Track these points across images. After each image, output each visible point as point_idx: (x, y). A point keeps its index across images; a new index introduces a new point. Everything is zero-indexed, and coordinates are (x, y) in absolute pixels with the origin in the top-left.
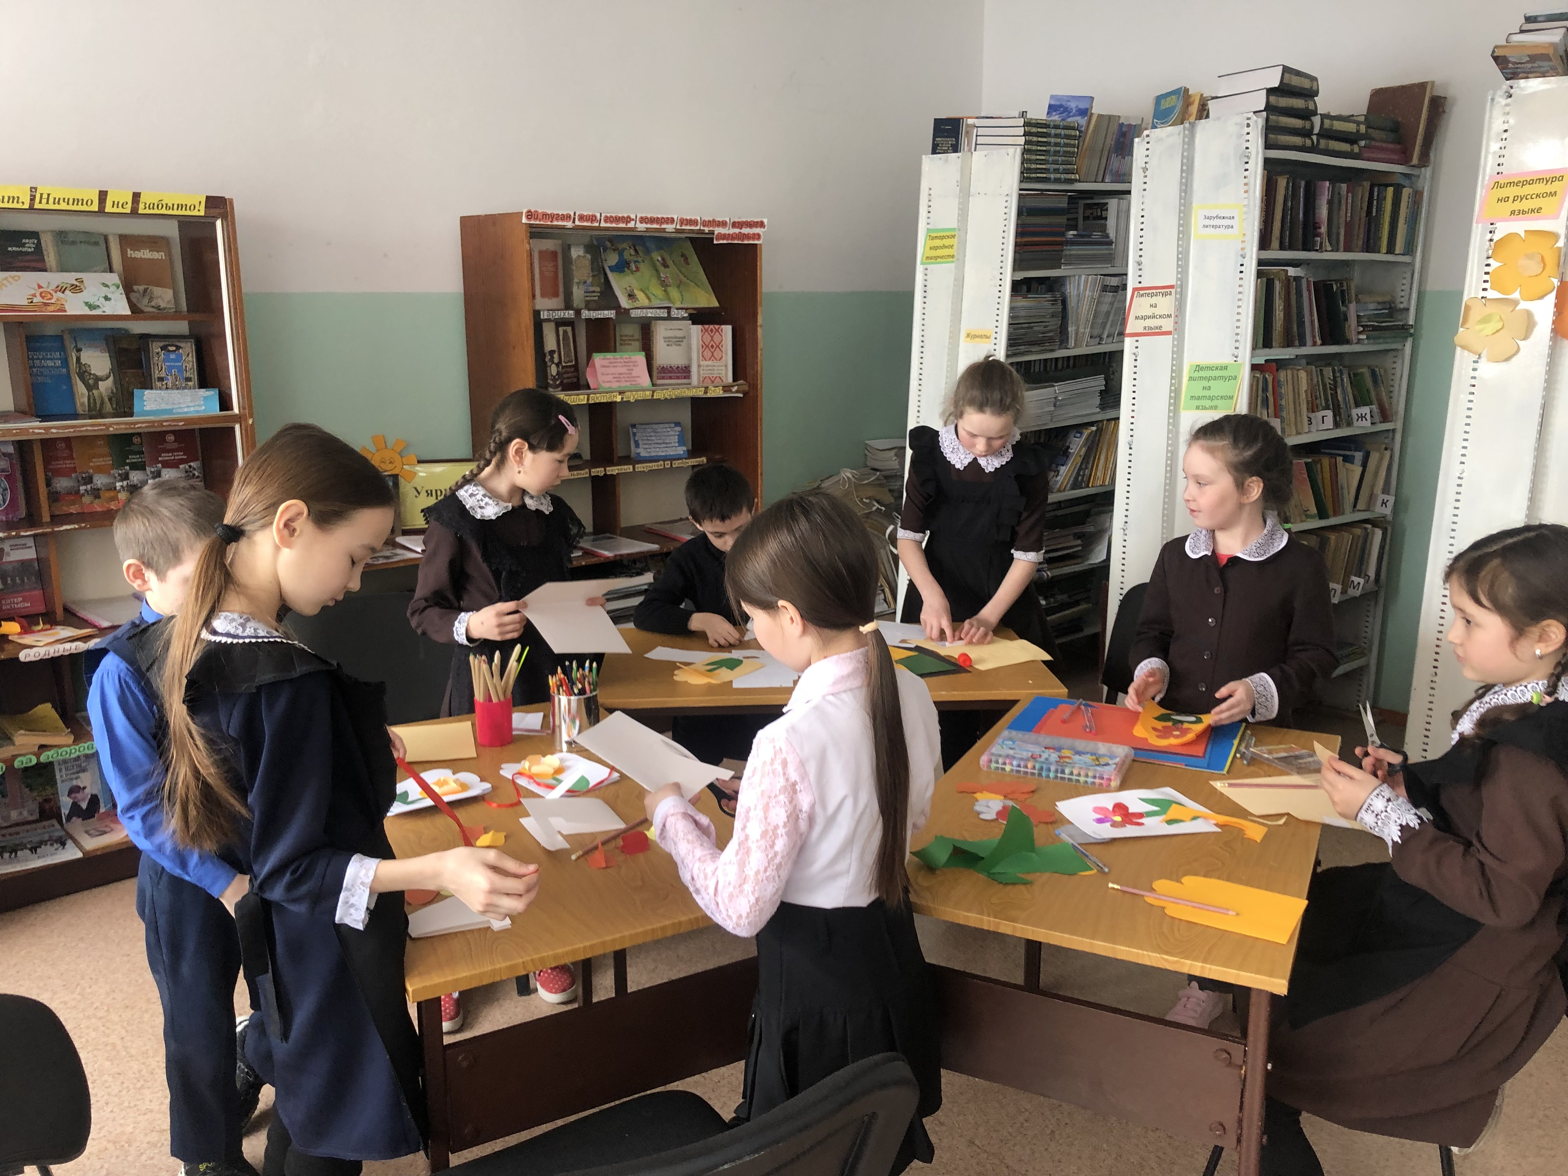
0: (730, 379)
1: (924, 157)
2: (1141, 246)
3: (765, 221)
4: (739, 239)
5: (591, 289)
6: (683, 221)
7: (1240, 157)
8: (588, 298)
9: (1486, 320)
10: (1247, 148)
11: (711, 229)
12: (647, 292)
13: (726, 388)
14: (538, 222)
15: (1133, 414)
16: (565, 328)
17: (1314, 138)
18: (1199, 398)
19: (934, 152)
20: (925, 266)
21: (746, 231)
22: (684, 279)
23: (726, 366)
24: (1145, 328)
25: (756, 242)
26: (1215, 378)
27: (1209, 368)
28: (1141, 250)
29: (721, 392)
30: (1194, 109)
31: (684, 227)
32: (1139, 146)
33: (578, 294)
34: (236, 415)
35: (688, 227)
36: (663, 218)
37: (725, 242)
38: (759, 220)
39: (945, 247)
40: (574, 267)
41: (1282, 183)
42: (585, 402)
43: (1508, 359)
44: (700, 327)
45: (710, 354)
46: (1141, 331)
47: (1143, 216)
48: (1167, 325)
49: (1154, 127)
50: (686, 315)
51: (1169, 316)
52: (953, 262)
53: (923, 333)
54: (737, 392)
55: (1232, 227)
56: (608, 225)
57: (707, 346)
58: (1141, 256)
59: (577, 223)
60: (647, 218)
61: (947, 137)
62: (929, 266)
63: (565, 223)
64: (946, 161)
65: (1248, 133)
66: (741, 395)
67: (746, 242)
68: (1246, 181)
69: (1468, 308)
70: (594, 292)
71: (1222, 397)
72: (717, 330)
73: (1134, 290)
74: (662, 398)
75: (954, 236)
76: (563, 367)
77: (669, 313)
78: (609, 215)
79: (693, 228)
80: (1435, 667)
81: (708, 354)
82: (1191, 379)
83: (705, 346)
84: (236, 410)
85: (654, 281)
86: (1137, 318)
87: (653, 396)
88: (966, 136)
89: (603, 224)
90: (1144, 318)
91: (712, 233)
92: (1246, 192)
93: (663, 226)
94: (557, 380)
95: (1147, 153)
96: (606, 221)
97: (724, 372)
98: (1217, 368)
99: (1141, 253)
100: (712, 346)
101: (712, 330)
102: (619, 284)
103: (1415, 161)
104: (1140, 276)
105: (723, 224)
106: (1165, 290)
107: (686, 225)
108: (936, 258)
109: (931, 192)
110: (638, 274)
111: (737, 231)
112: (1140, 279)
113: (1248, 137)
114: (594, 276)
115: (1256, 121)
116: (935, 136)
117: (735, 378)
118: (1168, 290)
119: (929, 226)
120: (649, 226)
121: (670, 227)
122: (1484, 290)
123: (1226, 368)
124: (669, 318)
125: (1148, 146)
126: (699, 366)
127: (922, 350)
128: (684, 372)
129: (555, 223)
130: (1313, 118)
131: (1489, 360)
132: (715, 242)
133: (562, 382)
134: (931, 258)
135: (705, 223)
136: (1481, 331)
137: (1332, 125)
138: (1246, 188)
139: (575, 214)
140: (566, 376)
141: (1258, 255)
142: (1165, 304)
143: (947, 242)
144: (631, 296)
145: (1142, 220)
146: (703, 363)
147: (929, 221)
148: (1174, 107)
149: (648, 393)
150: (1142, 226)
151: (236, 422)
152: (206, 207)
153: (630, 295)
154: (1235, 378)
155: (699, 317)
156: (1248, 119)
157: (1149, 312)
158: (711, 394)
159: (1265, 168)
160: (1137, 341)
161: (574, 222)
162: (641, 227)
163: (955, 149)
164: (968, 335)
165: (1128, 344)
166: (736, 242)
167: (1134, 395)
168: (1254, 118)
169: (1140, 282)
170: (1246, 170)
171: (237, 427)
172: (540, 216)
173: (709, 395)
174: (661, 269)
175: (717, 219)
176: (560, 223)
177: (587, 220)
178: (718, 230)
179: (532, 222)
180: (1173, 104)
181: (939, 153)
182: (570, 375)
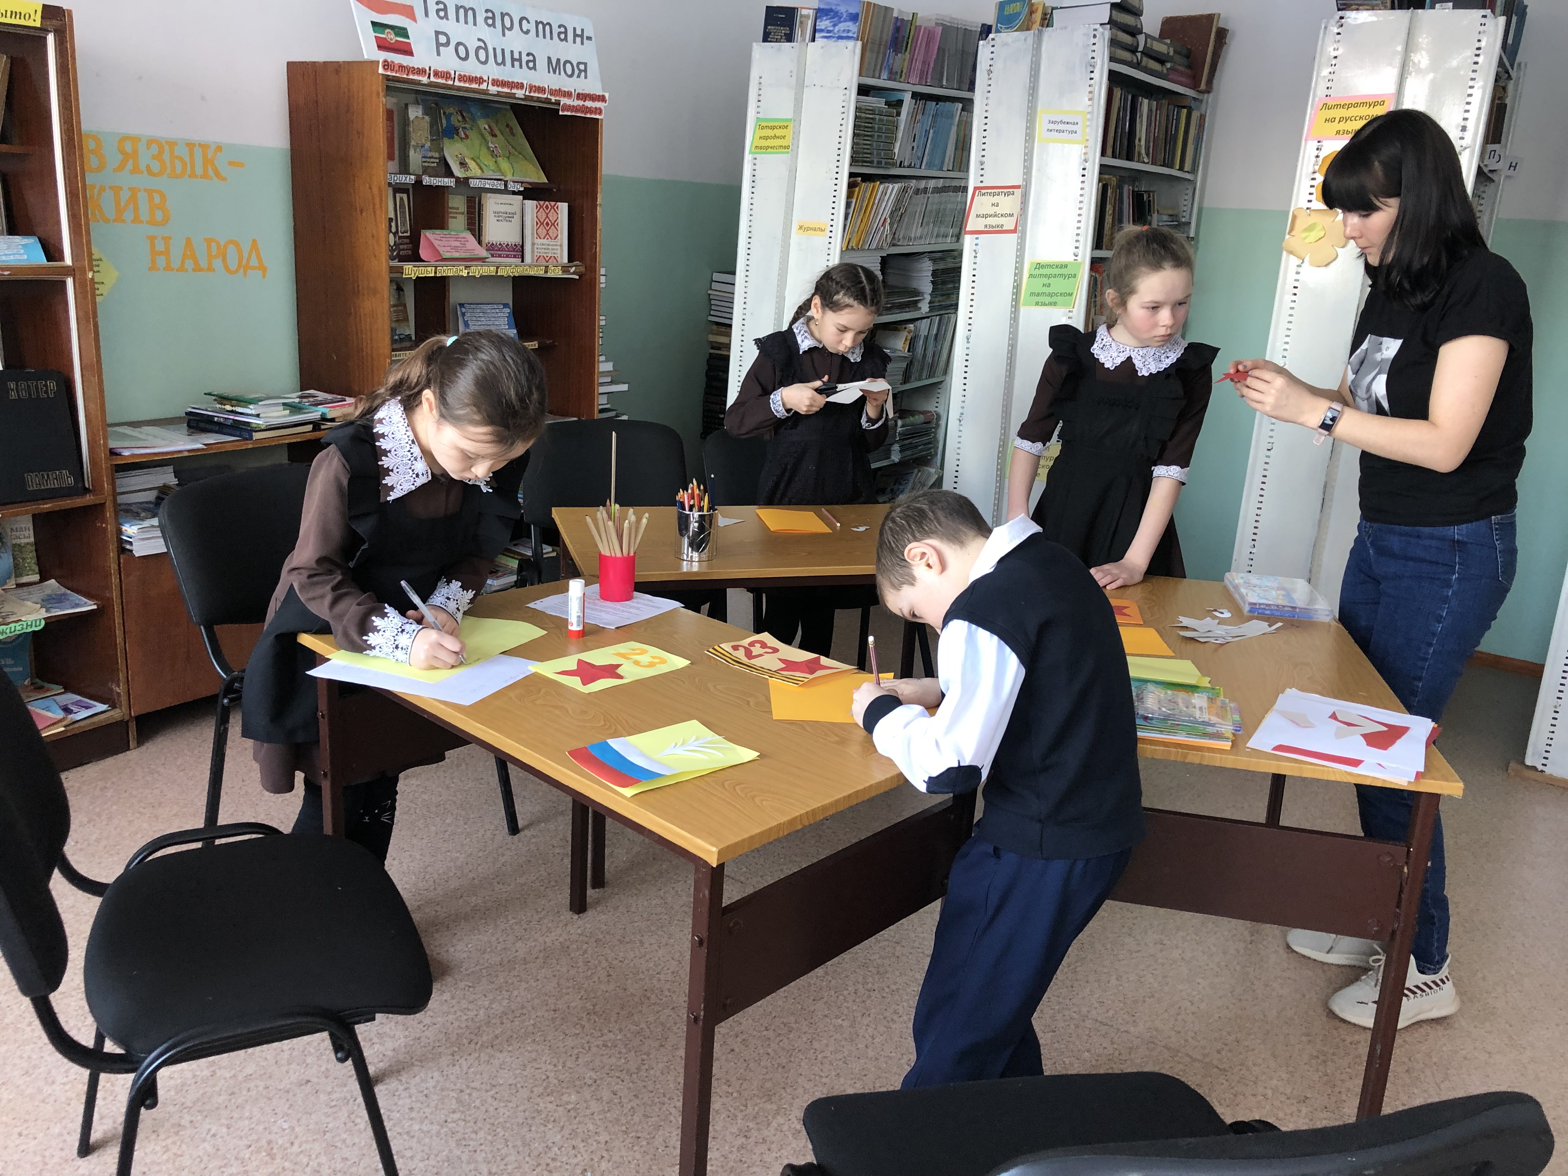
0: (566, 260)
1: (754, 44)
2: (984, 147)
3: (607, 95)
4: (582, 112)
5: (430, 154)
6: (532, 88)
7: (1086, 67)
8: (426, 164)
9: (1310, 228)
10: (1093, 58)
11: (557, 98)
12: (478, 161)
13: (565, 269)
14: (394, 74)
15: (971, 309)
16: (401, 195)
17: (1139, 55)
18: (1038, 295)
19: (766, 39)
20: (755, 156)
21: (589, 104)
22: (512, 150)
23: (561, 246)
24: (986, 226)
25: (597, 117)
26: (1055, 276)
27: (1050, 266)
28: (984, 150)
29: (560, 273)
30: (1038, 16)
31: (532, 94)
32: (984, 49)
33: (415, 158)
34: (68, 267)
35: (536, 95)
36: (513, 82)
37: (569, 113)
38: (601, 94)
39: (775, 137)
40: (411, 129)
41: (1117, 92)
42: (433, 275)
43: (1327, 265)
44: (535, 202)
45: (545, 232)
46: (983, 229)
47: (986, 118)
48: (1009, 224)
49: (998, 31)
50: (522, 189)
51: (1011, 215)
52: (788, 153)
53: (750, 224)
54: (573, 273)
55: (1076, 132)
56: (462, 84)
57: (542, 224)
58: (983, 156)
59: (432, 79)
60: (498, 81)
61: (778, 25)
62: (757, 156)
63: (420, 78)
64: (779, 50)
65: (1094, 44)
66: (577, 277)
67: (588, 116)
68: (1091, 89)
69: (1294, 217)
70: (432, 157)
71: (1061, 294)
72: (553, 207)
73: (976, 188)
74: (505, 274)
75: (786, 127)
76: (400, 238)
77: (506, 186)
78: (462, 74)
79: (540, 95)
80: (1253, 540)
81: (542, 231)
82: (1031, 276)
83: (539, 223)
84: (68, 261)
85: (484, 151)
86: (978, 216)
87: (497, 272)
88: (800, 26)
89: (457, 83)
90: (986, 216)
91: (558, 103)
92: (1090, 100)
93: (514, 91)
94: (394, 251)
95: (992, 56)
96: (459, 80)
97: (559, 252)
98: (1057, 267)
99: (983, 153)
100: (547, 224)
101: (547, 207)
102: (453, 151)
103: (1203, 86)
104: (982, 175)
105: (568, 94)
106: (1008, 189)
107: (535, 92)
108: (767, 148)
109: (761, 80)
110: (469, 141)
111: (581, 103)
112: (981, 179)
113: (1094, 48)
114: (432, 140)
115: (1103, 34)
116: (767, 24)
117: (571, 259)
118: (1011, 190)
119: (758, 115)
120: (500, 89)
121: (520, 93)
122: (1310, 201)
123: (1066, 266)
124: (506, 191)
125: (993, 49)
126: (533, 244)
127: (750, 240)
128: (519, 251)
129: (411, 77)
130: (1138, 36)
131: (1312, 264)
132: (561, 113)
133: (398, 254)
134: (761, 148)
135: (553, 92)
136: (1305, 238)
137: (1152, 45)
138: (1091, 96)
139: (430, 69)
140: (401, 247)
141: (1100, 160)
142: (1009, 204)
143: (778, 132)
144: (463, 164)
145: (986, 121)
146: (539, 241)
147: (759, 110)
148: (1019, 14)
149: (492, 268)
150: (985, 127)
151: (68, 275)
152: (42, 17)
153: (461, 164)
154: (1075, 276)
155: (531, 192)
156: (1095, 30)
157: (991, 210)
158: (550, 275)
159: (1109, 79)
160: (977, 238)
161: (429, 77)
162: (493, 89)
163: (789, 38)
164: (801, 228)
165: (968, 241)
166: (579, 115)
167: (973, 291)
168: (1101, 29)
169: (982, 182)
170: (1091, 79)
171: (70, 282)
172: (396, 68)
173: (549, 275)
174: (489, 138)
175: (563, 89)
176: (416, 77)
177: (442, 77)
178: (564, 101)
179: (389, 73)
180: (1018, 10)
181: (771, 41)
182: (405, 247)
